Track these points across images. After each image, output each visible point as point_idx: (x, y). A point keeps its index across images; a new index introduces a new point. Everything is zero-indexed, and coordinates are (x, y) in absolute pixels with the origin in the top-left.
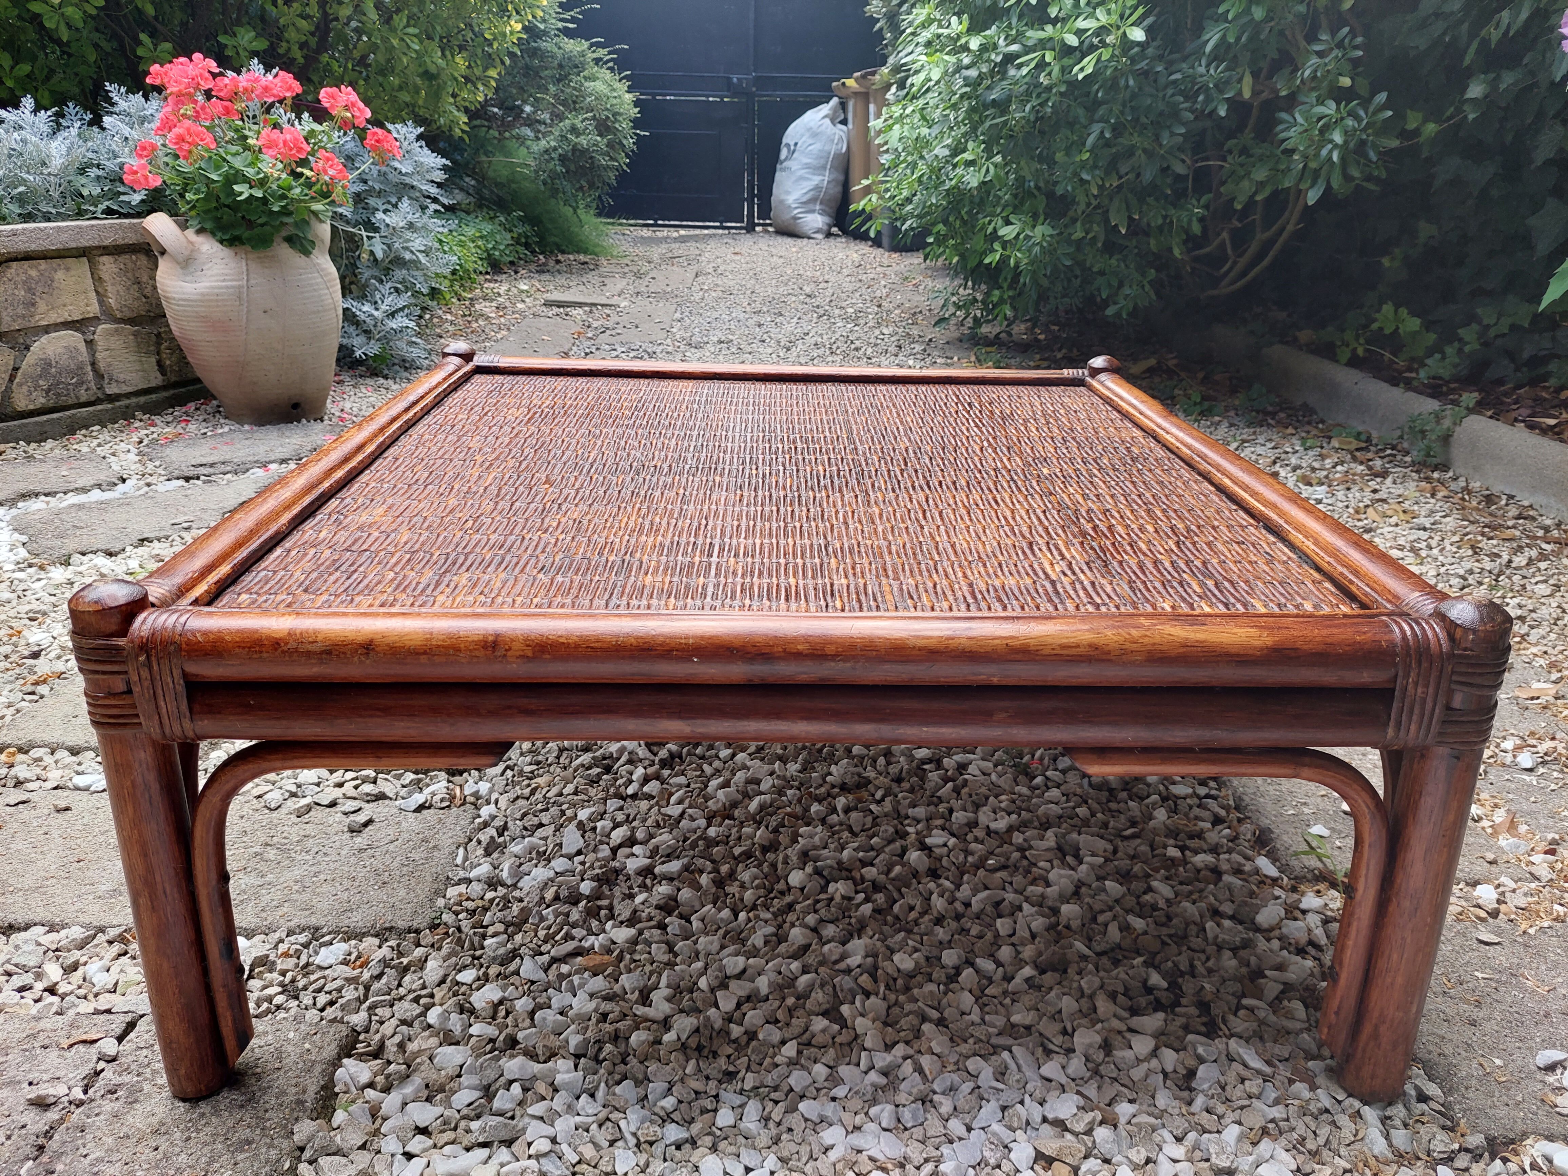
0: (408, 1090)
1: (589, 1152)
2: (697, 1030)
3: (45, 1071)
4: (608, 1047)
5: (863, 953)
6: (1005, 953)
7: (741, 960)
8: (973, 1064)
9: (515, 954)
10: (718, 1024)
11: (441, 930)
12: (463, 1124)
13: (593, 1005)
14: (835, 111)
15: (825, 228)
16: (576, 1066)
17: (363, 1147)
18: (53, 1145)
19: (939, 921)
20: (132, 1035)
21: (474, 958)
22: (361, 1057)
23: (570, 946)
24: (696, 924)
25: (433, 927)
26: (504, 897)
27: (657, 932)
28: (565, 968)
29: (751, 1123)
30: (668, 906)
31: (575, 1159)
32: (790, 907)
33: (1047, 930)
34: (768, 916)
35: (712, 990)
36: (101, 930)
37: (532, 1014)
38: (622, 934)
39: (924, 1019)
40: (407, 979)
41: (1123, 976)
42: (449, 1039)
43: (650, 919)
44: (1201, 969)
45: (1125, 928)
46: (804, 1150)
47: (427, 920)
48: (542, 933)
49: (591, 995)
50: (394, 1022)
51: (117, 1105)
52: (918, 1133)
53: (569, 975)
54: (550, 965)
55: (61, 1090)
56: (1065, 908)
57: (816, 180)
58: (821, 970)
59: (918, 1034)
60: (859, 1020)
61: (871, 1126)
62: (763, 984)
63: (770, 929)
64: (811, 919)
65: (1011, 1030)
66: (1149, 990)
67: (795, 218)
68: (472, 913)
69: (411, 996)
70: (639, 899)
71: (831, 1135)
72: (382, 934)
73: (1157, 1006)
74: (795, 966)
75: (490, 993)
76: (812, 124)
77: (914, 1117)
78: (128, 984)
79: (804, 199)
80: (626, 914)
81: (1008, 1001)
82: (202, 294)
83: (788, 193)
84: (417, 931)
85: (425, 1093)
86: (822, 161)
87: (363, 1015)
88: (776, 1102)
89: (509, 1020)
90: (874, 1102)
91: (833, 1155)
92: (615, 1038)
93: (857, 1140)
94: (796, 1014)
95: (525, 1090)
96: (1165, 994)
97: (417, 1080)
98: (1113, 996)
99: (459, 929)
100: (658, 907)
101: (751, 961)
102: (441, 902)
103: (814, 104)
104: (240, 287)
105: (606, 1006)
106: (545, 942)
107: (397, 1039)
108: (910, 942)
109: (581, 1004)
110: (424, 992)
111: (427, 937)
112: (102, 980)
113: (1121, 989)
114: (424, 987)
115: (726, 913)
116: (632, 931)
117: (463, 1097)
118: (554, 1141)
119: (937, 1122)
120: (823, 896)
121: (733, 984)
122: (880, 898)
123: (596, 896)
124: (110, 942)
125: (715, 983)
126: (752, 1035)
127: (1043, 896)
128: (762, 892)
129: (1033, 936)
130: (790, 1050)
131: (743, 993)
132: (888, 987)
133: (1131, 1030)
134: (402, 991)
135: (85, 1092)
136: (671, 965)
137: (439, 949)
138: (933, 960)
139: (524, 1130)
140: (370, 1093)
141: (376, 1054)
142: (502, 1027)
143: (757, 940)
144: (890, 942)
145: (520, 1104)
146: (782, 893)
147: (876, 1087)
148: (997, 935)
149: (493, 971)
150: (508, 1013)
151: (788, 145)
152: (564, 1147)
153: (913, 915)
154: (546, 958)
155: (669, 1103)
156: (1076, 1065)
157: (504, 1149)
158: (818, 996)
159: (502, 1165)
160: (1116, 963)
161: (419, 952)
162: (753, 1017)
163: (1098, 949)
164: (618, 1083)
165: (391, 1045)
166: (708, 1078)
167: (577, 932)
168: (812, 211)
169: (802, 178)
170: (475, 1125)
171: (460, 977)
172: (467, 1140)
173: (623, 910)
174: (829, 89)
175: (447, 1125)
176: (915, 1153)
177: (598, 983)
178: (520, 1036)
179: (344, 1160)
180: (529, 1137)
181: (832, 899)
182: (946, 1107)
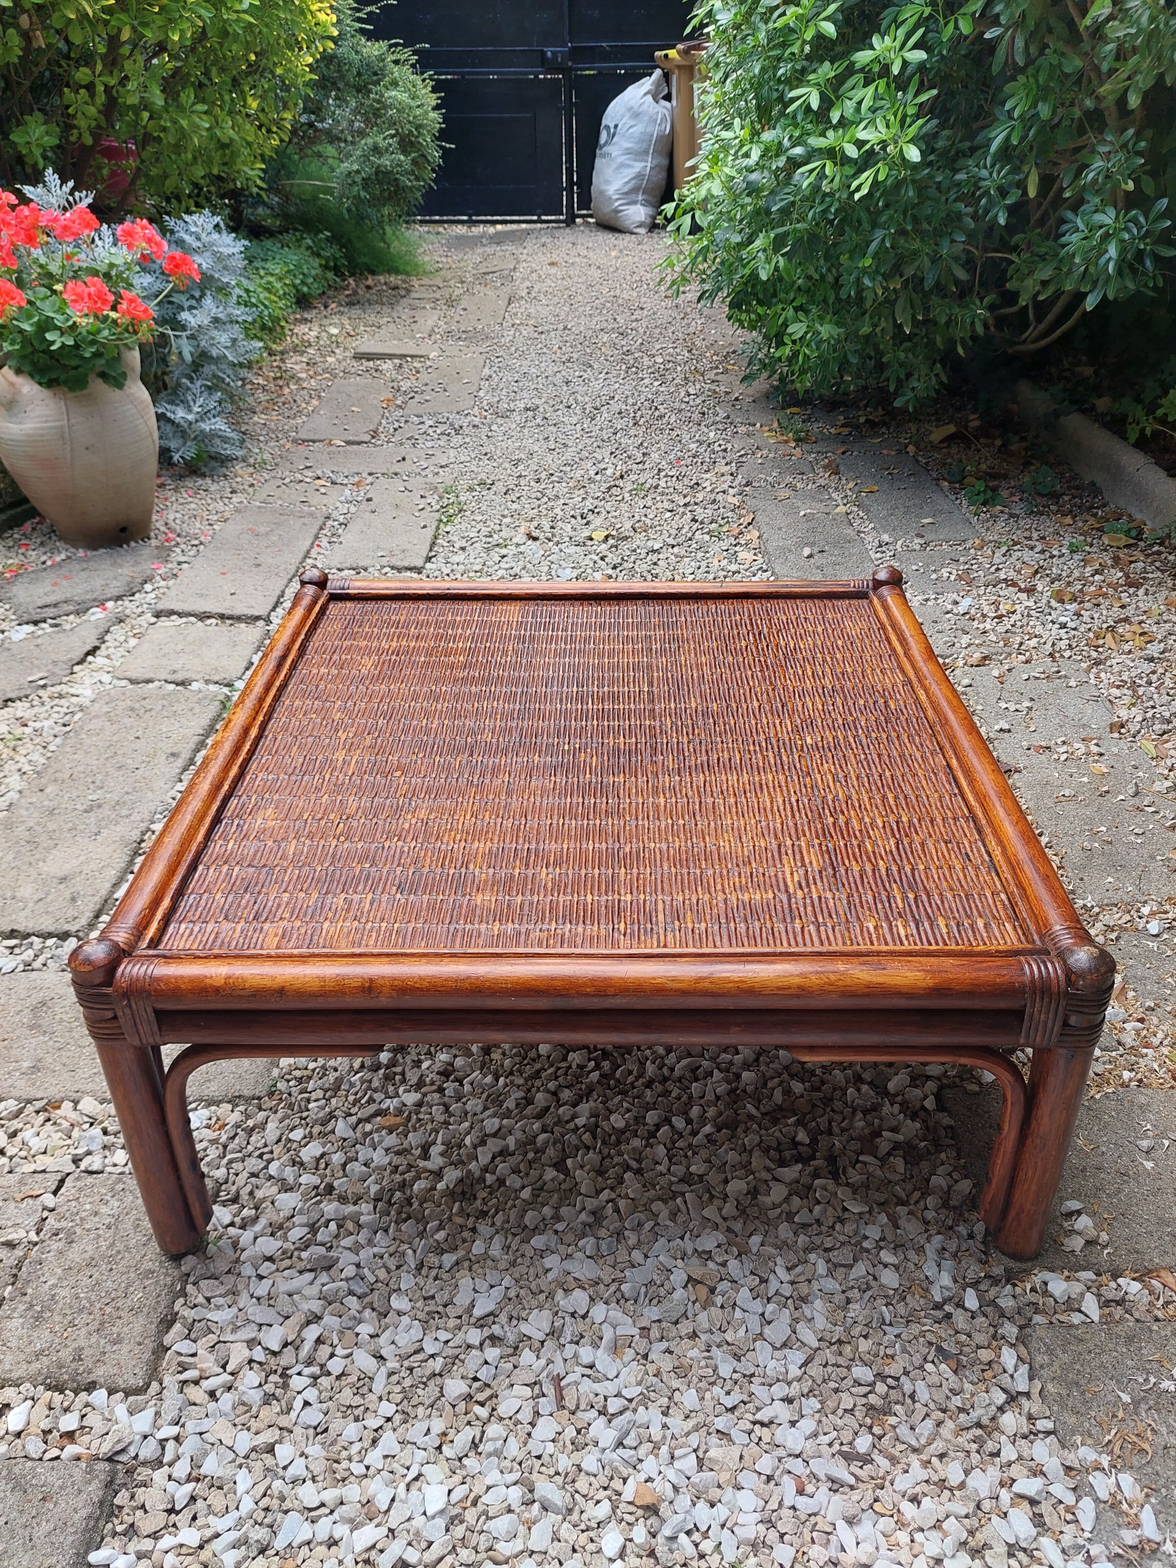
0: (258, 1228)
1: (382, 1274)
2: (462, 1180)
3: (9, 1219)
4: (398, 1194)
5: (587, 1114)
6: (695, 1112)
7: (496, 1121)
8: (657, 1206)
9: (331, 1116)
10: (477, 1174)
11: (276, 1097)
12: (296, 1253)
13: (387, 1160)
14: (657, 85)
15: (649, 221)
16: (375, 1208)
17: (229, 1272)
18: (23, 1274)
19: (649, 1085)
20: (63, 1190)
21: (301, 1118)
22: (224, 1204)
23: (373, 1108)
24: (467, 1088)
25: (271, 1094)
26: (323, 1067)
27: (436, 1096)
28: (368, 1127)
29: (496, 1250)
30: (446, 1073)
31: (372, 1279)
32: (537, 1075)
33: (728, 1094)
34: (521, 1081)
35: (475, 1147)
36: (29, 1102)
37: (344, 1165)
38: (411, 1098)
39: (628, 1168)
40: (253, 1139)
41: (777, 1134)
42: (286, 1188)
43: (432, 1083)
44: (836, 1130)
45: (788, 1092)
46: (532, 1271)
47: (266, 1088)
48: (351, 1098)
49: (387, 1150)
50: (245, 1174)
51: (61, 1244)
52: (610, 1260)
53: (371, 1133)
54: (357, 1124)
55: (22, 1234)
56: (745, 1075)
57: (638, 166)
58: (556, 1129)
59: (621, 1181)
60: (578, 1172)
61: (579, 1255)
62: (511, 1141)
63: (520, 1094)
64: (552, 1085)
65: (687, 1179)
66: (795, 1144)
67: (617, 211)
68: (300, 1080)
69: (258, 1153)
70: (425, 1065)
71: (551, 1261)
72: (234, 1101)
73: (799, 1159)
74: (536, 1126)
75: (313, 1150)
76: (633, 103)
77: (609, 1248)
78: (55, 1148)
79: (626, 189)
80: (414, 1080)
81: (690, 1153)
82: (28, 435)
83: (608, 182)
84: (259, 1098)
85: (269, 1230)
86: (644, 146)
87: (223, 1170)
88: (515, 1235)
89: (328, 1171)
90: (584, 1235)
91: (551, 1276)
92: (403, 1186)
93: (568, 1265)
94: (534, 1166)
95: (340, 1226)
96: (806, 1148)
97: (263, 1222)
98: (766, 1151)
99: (290, 1094)
100: (438, 1073)
101: (505, 1121)
102: (276, 1072)
103: (634, 77)
104: (62, 427)
105: (397, 1160)
106: (354, 1105)
107: (248, 1188)
108: (625, 1105)
109: (379, 1158)
110: (266, 1150)
111: (267, 1103)
112: (37, 1144)
113: (774, 1145)
114: (266, 1146)
115: (489, 1079)
116: (418, 1096)
117: (296, 1233)
118: (358, 1266)
119: (625, 1252)
120: (563, 1064)
121: (490, 1141)
122: (606, 1065)
123: (392, 1063)
124: (38, 1112)
125: (476, 1141)
126: (501, 1182)
127: (731, 1063)
128: (517, 1059)
129: (718, 1098)
130: (526, 1194)
131: (496, 1149)
132: (604, 1143)
133: (776, 1179)
134: (250, 1148)
135: (38, 1234)
136: (447, 1123)
137: (276, 1112)
138: (639, 1120)
139: (338, 1259)
140: (232, 1231)
141: (235, 1200)
142: (323, 1177)
143: (510, 1104)
144: (610, 1104)
145: (337, 1236)
146: (534, 1060)
147: (585, 1225)
148: (690, 1097)
149: (317, 1129)
150: (327, 1165)
151: (607, 127)
152: (366, 1271)
153: (630, 1079)
154: (353, 1120)
155: (440, 1236)
156: (729, 1208)
157: (324, 1273)
158: (551, 1152)
159: (323, 1285)
160: (775, 1122)
161: (262, 1115)
162: (502, 1168)
163: (763, 1110)
164: (405, 1221)
165: (244, 1192)
166: (468, 1215)
167: (378, 1096)
168: (634, 203)
169: (623, 165)
170: (304, 1255)
171: (291, 1136)
172: (301, 1265)
173: (413, 1077)
174: (652, 58)
175: (287, 1255)
176: (606, 1274)
177: (391, 1140)
178: (336, 1184)
179: (216, 1283)
180: (340, 1265)
181: (570, 1067)
182: (632, 1242)
